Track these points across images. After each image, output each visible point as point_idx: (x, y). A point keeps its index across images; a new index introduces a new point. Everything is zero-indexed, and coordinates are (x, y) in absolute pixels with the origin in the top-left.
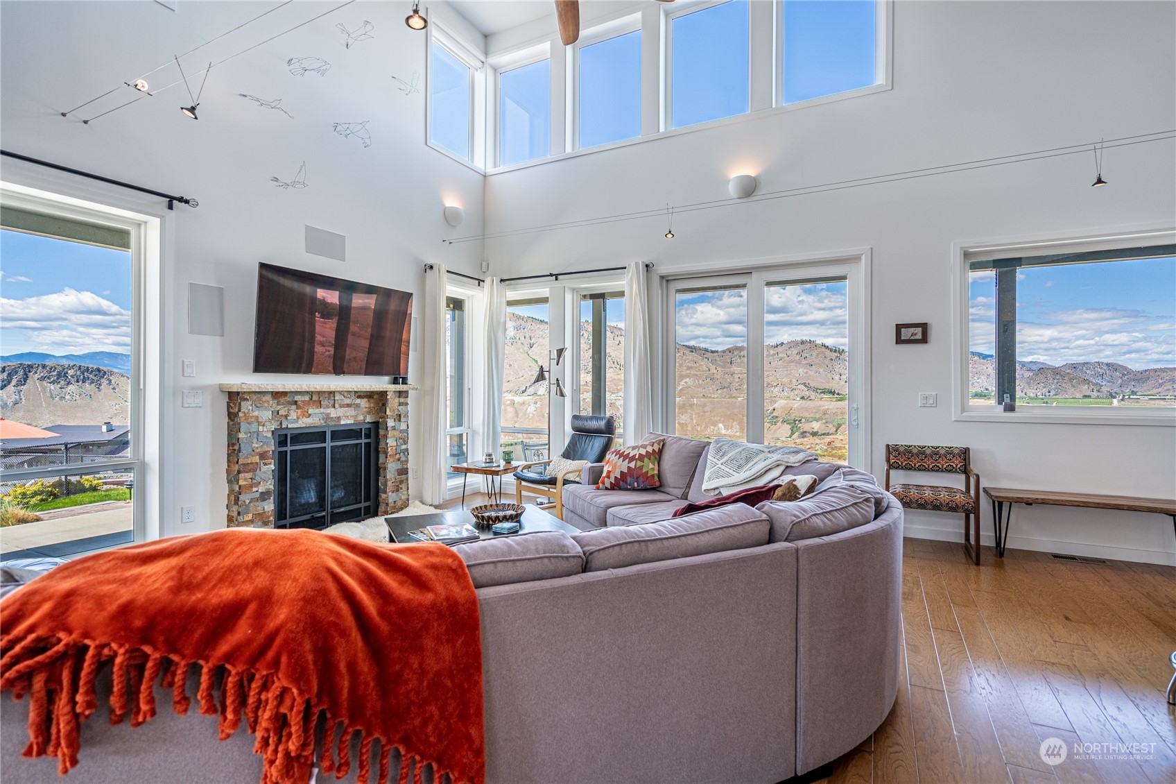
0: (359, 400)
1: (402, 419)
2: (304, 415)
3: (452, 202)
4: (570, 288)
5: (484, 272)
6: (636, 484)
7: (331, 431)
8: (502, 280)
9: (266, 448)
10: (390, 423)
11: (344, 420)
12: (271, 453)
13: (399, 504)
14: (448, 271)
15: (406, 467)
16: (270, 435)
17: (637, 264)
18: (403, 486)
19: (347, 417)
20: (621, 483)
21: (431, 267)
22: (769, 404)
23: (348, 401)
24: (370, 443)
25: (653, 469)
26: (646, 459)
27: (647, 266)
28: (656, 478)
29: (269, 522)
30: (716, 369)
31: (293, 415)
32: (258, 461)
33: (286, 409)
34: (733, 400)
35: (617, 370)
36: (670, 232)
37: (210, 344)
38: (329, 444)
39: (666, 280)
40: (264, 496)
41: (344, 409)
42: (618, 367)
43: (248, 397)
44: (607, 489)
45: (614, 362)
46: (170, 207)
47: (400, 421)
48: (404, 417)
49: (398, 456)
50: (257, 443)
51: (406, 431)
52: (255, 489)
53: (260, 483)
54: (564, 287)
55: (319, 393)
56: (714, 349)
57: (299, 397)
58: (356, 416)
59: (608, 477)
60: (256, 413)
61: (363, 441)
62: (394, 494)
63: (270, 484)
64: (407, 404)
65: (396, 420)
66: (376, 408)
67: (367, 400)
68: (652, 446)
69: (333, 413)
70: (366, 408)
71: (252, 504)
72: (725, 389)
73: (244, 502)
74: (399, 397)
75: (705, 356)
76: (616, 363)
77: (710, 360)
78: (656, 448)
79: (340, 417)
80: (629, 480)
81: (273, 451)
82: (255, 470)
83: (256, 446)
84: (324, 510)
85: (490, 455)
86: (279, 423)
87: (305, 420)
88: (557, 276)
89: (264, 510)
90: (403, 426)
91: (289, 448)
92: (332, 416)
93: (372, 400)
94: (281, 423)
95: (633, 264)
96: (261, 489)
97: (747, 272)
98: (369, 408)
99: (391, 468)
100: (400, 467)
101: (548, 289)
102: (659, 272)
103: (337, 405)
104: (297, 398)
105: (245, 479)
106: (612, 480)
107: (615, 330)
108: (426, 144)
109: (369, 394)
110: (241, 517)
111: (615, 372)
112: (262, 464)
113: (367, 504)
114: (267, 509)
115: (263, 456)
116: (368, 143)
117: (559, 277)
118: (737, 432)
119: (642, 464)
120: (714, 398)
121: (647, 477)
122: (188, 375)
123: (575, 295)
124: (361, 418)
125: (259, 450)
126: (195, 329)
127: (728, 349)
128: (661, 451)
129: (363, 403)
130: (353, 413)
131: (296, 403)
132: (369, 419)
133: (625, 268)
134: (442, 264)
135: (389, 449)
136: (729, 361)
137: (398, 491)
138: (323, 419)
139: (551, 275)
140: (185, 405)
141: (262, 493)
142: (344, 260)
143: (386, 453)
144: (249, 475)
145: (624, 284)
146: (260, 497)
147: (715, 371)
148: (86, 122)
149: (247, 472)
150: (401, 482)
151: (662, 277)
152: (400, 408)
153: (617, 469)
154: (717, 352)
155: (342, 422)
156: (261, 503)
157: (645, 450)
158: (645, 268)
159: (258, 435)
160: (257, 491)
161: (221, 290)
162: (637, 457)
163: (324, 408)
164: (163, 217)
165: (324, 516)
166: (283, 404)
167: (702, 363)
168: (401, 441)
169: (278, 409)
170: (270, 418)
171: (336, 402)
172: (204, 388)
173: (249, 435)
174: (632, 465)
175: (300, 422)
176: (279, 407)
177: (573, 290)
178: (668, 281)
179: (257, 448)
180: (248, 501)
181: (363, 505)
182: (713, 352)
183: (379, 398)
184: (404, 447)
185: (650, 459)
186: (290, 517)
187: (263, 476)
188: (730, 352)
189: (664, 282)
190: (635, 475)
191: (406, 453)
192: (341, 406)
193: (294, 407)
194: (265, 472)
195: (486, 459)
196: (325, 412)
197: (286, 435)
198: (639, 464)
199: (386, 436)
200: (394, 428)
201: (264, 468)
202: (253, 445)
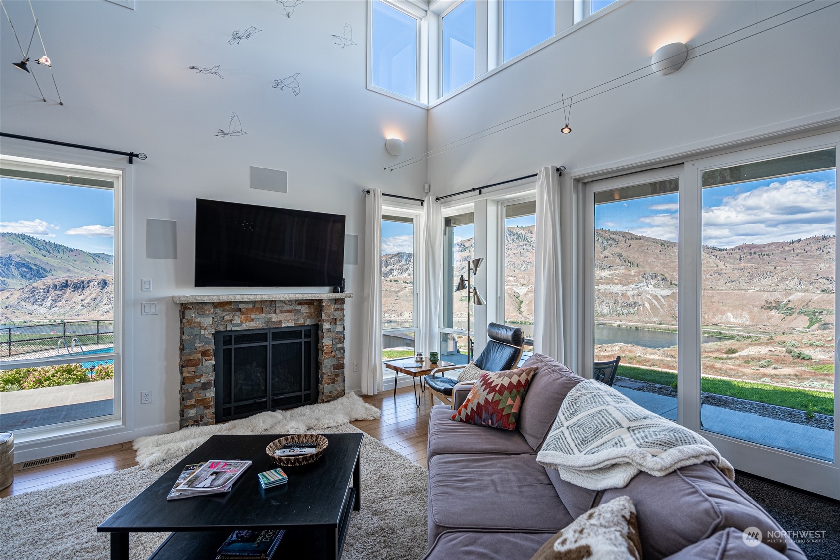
0: (300, 306)
1: (338, 322)
2: (247, 319)
3: (393, 134)
4: (493, 201)
5: (427, 193)
6: (490, 421)
7: (272, 332)
8: (437, 199)
9: (207, 347)
10: (326, 326)
11: (285, 323)
12: (212, 351)
13: (335, 393)
14: (383, 194)
15: (342, 362)
16: (211, 337)
17: (547, 169)
18: (339, 378)
19: (287, 321)
20: (476, 416)
21: (368, 192)
22: (784, 296)
23: (289, 308)
24: (310, 342)
25: (511, 406)
26: (506, 392)
27: (558, 170)
28: (512, 419)
29: (210, 406)
30: (724, 264)
31: (237, 320)
32: (200, 358)
33: (231, 315)
34: (743, 292)
35: (628, 267)
36: (567, 126)
37: (166, 266)
38: (270, 343)
39: (583, 183)
40: (205, 386)
41: (285, 314)
42: (629, 264)
43: (191, 307)
44: (461, 421)
45: (625, 261)
46: (131, 161)
47: (336, 323)
48: (340, 320)
49: (334, 353)
50: (199, 344)
51: (342, 332)
52: (197, 380)
53: (202, 375)
54: (487, 200)
55: (262, 302)
56: (722, 248)
57: (243, 305)
58: (297, 320)
59: (466, 407)
60: (198, 320)
61: (303, 340)
62: (330, 385)
63: (211, 376)
64: (343, 310)
65: (332, 323)
66: (316, 313)
67: (307, 306)
68: (519, 376)
69: (275, 318)
70: (306, 313)
71: (195, 392)
72: (734, 283)
73: (187, 390)
74: (335, 304)
75: (713, 254)
76: (627, 261)
77: (718, 257)
78: (523, 378)
79: (281, 321)
80: (484, 414)
81: (213, 349)
82: (197, 365)
83: (199, 345)
84: (267, 397)
85: (420, 355)
86: (224, 326)
87: (248, 323)
88: (480, 190)
89: (205, 396)
90: (339, 328)
91: (233, 347)
92: (273, 320)
93: (312, 307)
94: (226, 327)
95: (543, 170)
96: (202, 380)
97: (677, 163)
98: (309, 313)
99: (327, 364)
100: (336, 362)
101: (473, 204)
102: (572, 175)
103: (278, 311)
104: (241, 306)
105: (189, 372)
106: (469, 411)
107: (626, 235)
108: (367, 88)
109: (308, 301)
110: (185, 402)
111: (626, 268)
112: (204, 360)
113: (307, 392)
114: (208, 395)
115: (204, 354)
116: (298, 91)
117: (483, 190)
118: (746, 321)
119: (500, 398)
120: (722, 290)
121: (502, 417)
122: (146, 290)
123: (499, 207)
124: (302, 321)
125: (201, 349)
126: (152, 253)
127: (737, 247)
128: (529, 384)
129: (304, 309)
130: (294, 317)
131: (240, 310)
132: (308, 322)
133: (536, 175)
134: (378, 188)
135: (325, 348)
136: (738, 257)
137: (333, 382)
138: (265, 323)
139: (474, 190)
140: (143, 313)
141: (203, 383)
142: (286, 192)
143: (323, 351)
144: (192, 369)
145: (535, 194)
146: (202, 386)
147: (724, 267)
148: (61, 104)
149: (190, 366)
150: (337, 375)
151: (577, 181)
152: (336, 313)
153: (476, 399)
154: (726, 250)
155: (283, 325)
156: (203, 391)
157: (509, 380)
158: (556, 175)
159: (200, 336)
160: (200, 382)
161: (174, 224)
162: (497, 388)
163: (266, 314)
164: (124, 169)
165: (266, 402)
166: (228, 311)
167: (710, 260)
168: (337, 341)
169: (224, 315)
170: (211, 323)
171: (277, 308)
172: (159, 300)
173: (192, 337)
174: (490, 397)
175: (244, 325)
176: (224, 314)
177: (498, 202)
178: (585, 184)
179: (199, 347)
180: (190, 390)
181: (303, 393)
182: (720, 250)
183: (317, 305)
184: (340, 346)
185: (510, 393)
186: (235, 402)
187: (204, 369)
188: (739, 249)
189: (581, 185)
190: (490, 411)
191: (342, 351)
192: (282, 312)
193: (238, 313)
194: (206, 367)
195: (417, 358)
196: (267, 317)
197: (231, 336)
198: (497, 397)
199: (323, 337)
200: (329, 330)
201: (206, 363)
202: (196, 345)
